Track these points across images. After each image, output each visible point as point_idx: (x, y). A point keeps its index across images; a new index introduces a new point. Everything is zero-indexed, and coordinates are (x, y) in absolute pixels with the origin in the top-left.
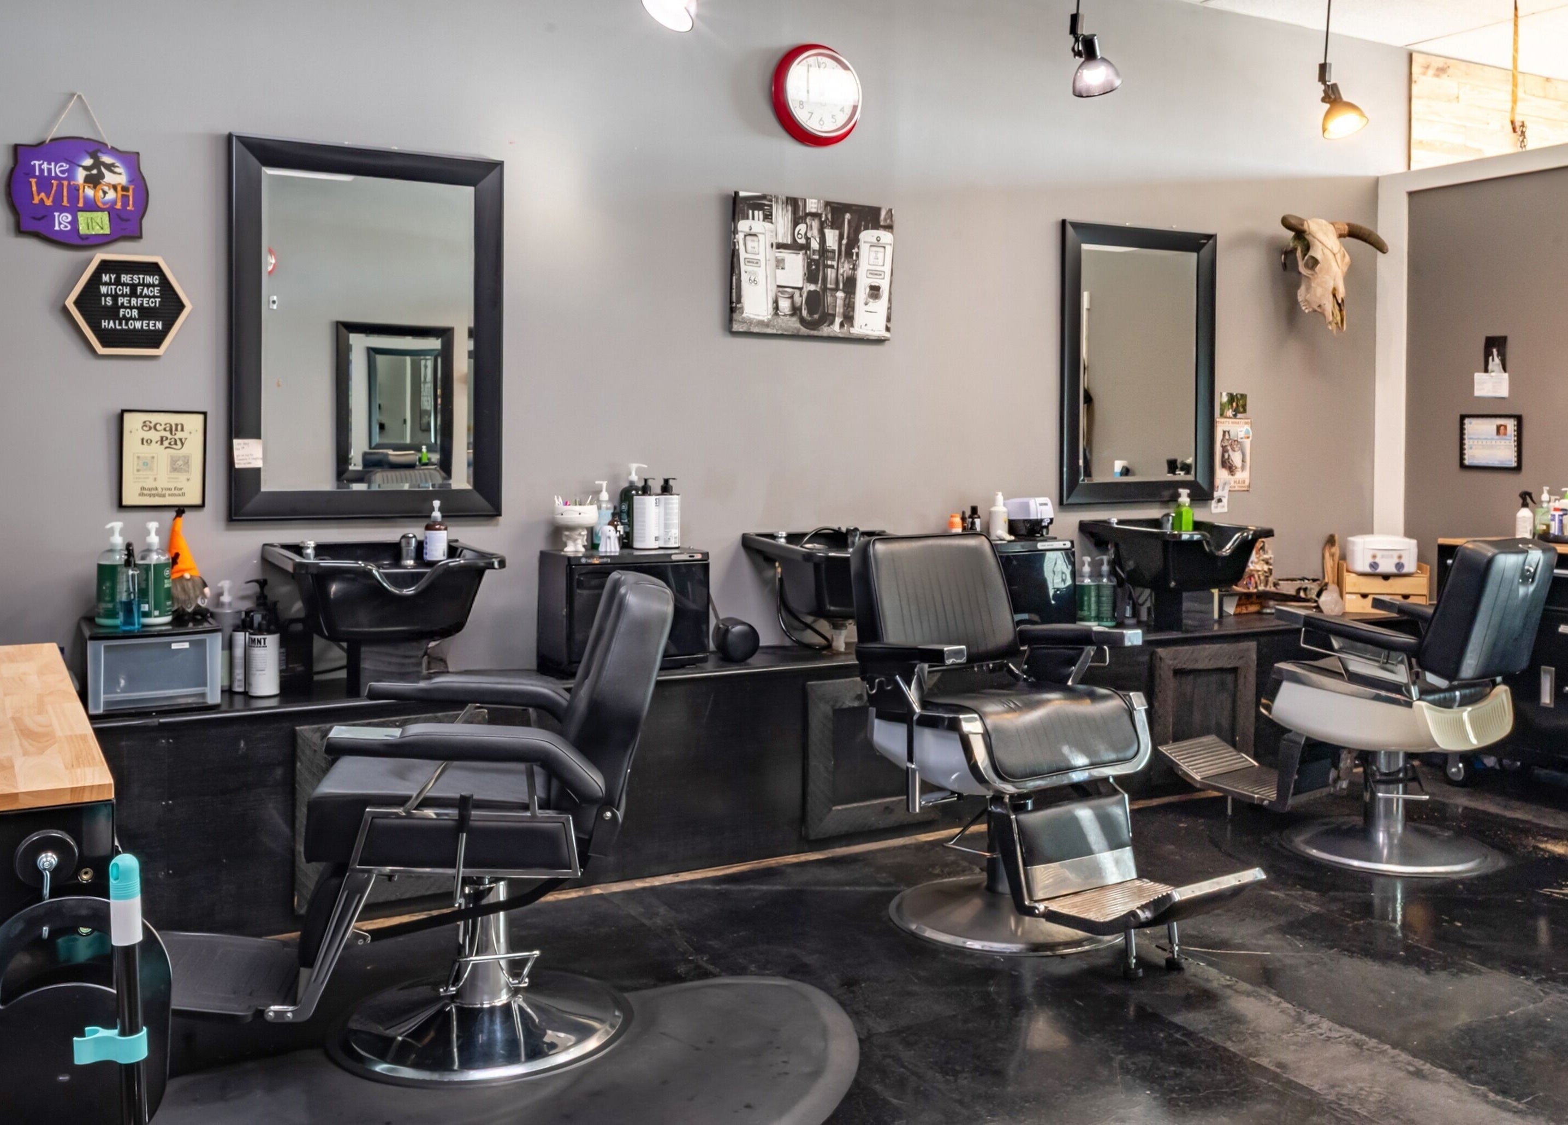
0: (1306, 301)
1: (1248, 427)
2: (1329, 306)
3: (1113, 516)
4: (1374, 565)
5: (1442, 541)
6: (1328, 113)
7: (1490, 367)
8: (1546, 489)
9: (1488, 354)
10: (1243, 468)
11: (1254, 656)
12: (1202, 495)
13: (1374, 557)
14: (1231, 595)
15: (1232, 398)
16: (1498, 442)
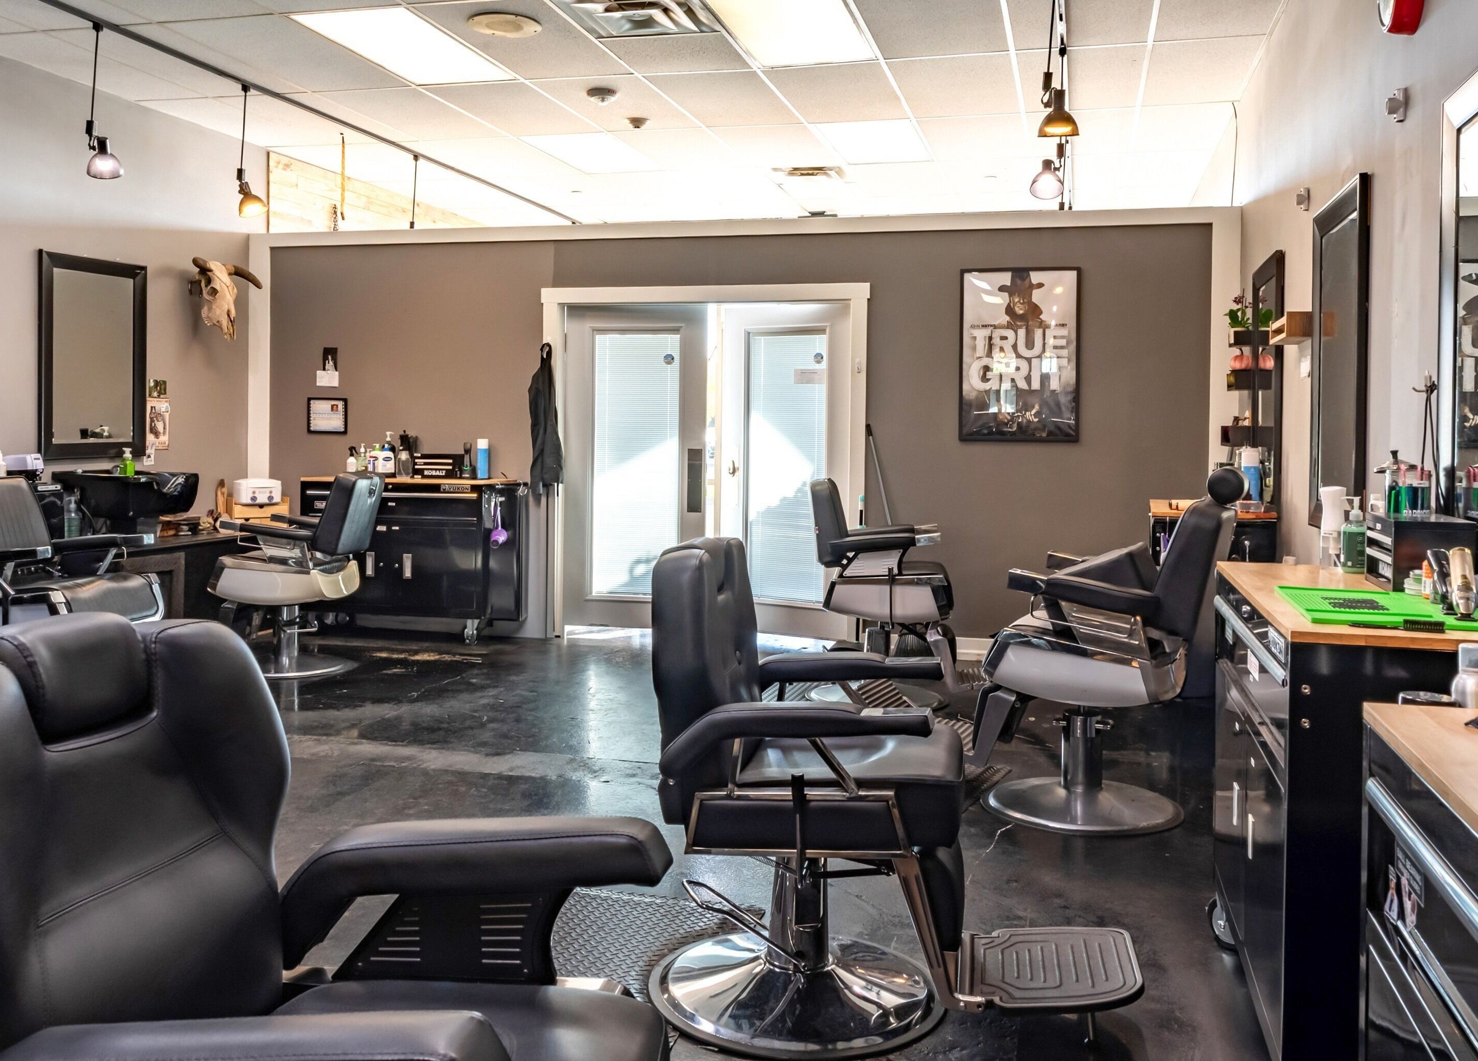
0: (208, 317)
1: (167, 404)
2: (225, 322)
3: (79, 468)
4: (254, 499)
5: (303, 479)
6: (242, 203)
7: (327, 367)
8: (363, 445)
9: (325, 359)
10: (164, 433)
11: (183, 562)
12: (139, 451)
13: (254, 493)
14: (160, 523)
15: (157, 383)
16: (332, 416)
